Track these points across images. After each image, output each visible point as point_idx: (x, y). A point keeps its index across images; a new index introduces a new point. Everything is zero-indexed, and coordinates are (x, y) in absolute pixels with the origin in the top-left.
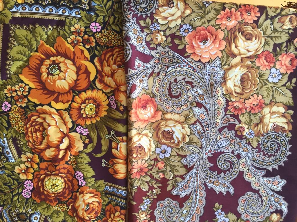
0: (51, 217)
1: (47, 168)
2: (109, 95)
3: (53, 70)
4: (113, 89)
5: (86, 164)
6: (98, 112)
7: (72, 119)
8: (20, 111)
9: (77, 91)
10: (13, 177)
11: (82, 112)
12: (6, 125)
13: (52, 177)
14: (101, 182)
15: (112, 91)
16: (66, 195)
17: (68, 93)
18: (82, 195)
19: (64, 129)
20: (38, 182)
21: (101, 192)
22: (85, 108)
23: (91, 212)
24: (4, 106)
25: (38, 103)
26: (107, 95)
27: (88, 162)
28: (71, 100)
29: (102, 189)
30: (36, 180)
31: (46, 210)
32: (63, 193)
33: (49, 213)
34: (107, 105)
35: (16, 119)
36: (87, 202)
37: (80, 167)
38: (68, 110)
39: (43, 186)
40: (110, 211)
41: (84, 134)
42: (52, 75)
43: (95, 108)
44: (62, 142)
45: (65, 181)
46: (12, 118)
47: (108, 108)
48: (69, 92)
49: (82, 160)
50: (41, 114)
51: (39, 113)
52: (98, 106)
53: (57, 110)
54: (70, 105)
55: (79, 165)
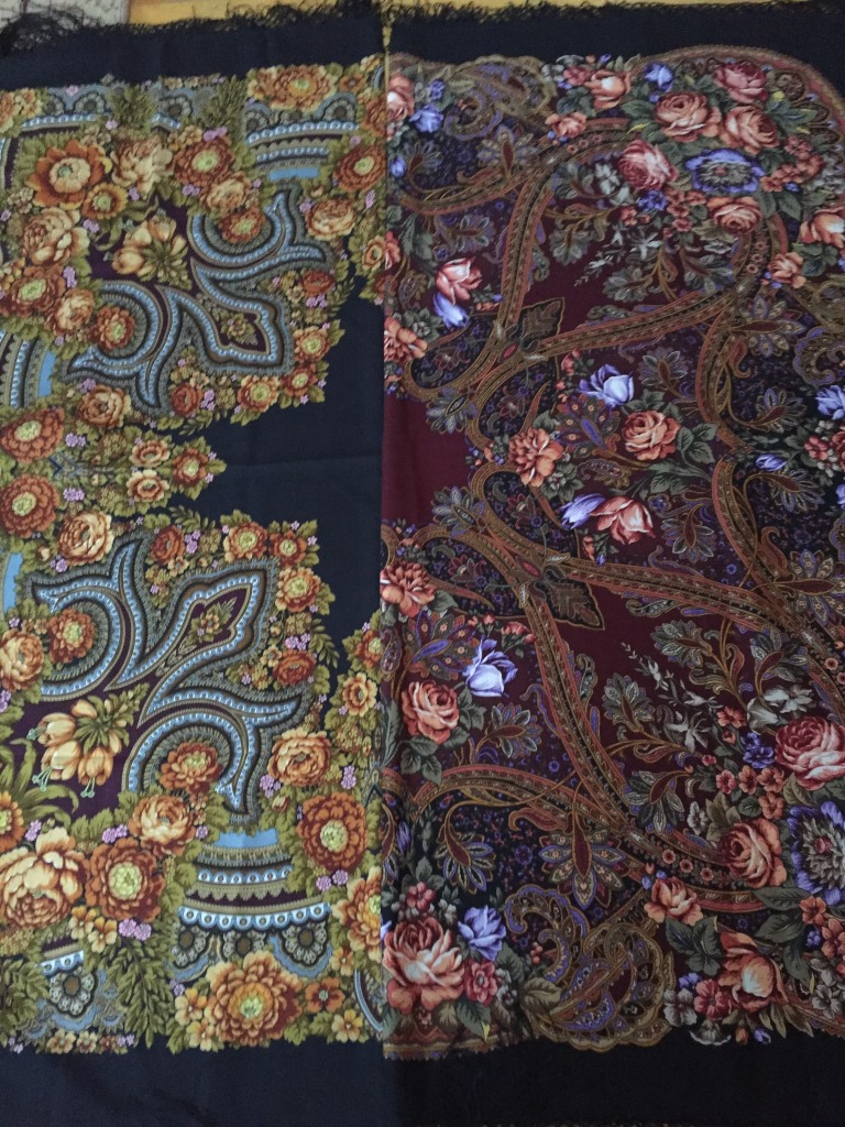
0: (186, 887)
1: (97, 894)
5: (89, 823)
7: (14, 848)
10: (111, 956)
12: (20, 962)
13: (111, 883)
14: (122, 798)
16: (146, 860)
18: (144, 831)
19: (30, 861)
20: (122, 911)
21: (140, 799)
23: (174, 814)
27: (87, 821)
29: (135, 797)
30: (118, 913)
31: (173, 897)
32: (144, 866)
33: (180, 890)
36: (155, 822)
37: (95, 834)
39: (128, 901)
40: (173, 782)
41: (40, 828)
44: (51, 865)
45: (121, 862)
49: (83, 831)
55: (91, 836)
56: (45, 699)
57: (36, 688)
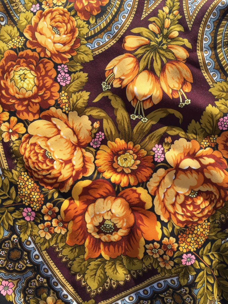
2: (94, 150)
3: (108, 228)
4: (84, 150)
5: (200, 124)
6: (123, 150)
7: (152, 174)
8: (183, 240)
9: (115, 188)
11: (135, 167)
14: (214, 91)
15: (87, 150)
17: (124, 196)
22: (128, 167)
24: (190, 262)
25: (159, 224)
26: (96, 152)
27: (198, 122)
28: (130, 189)
34: (107, 145)
35: (196, 238)
37: (211, 129)
38: (143, 184)
41: (162, 149)
42: (115, 225)
43: (121, 156)
44: (190, 169)
46: (199, 244)
47: (109, 142)
48: (121, 197)
50: (170, 213)
51: (170, 215)
52: (116, 154)
53: (153, 197)
54: (137, 186)
55: (208, 132)
56: (97, 53)
57: (83, 48)
